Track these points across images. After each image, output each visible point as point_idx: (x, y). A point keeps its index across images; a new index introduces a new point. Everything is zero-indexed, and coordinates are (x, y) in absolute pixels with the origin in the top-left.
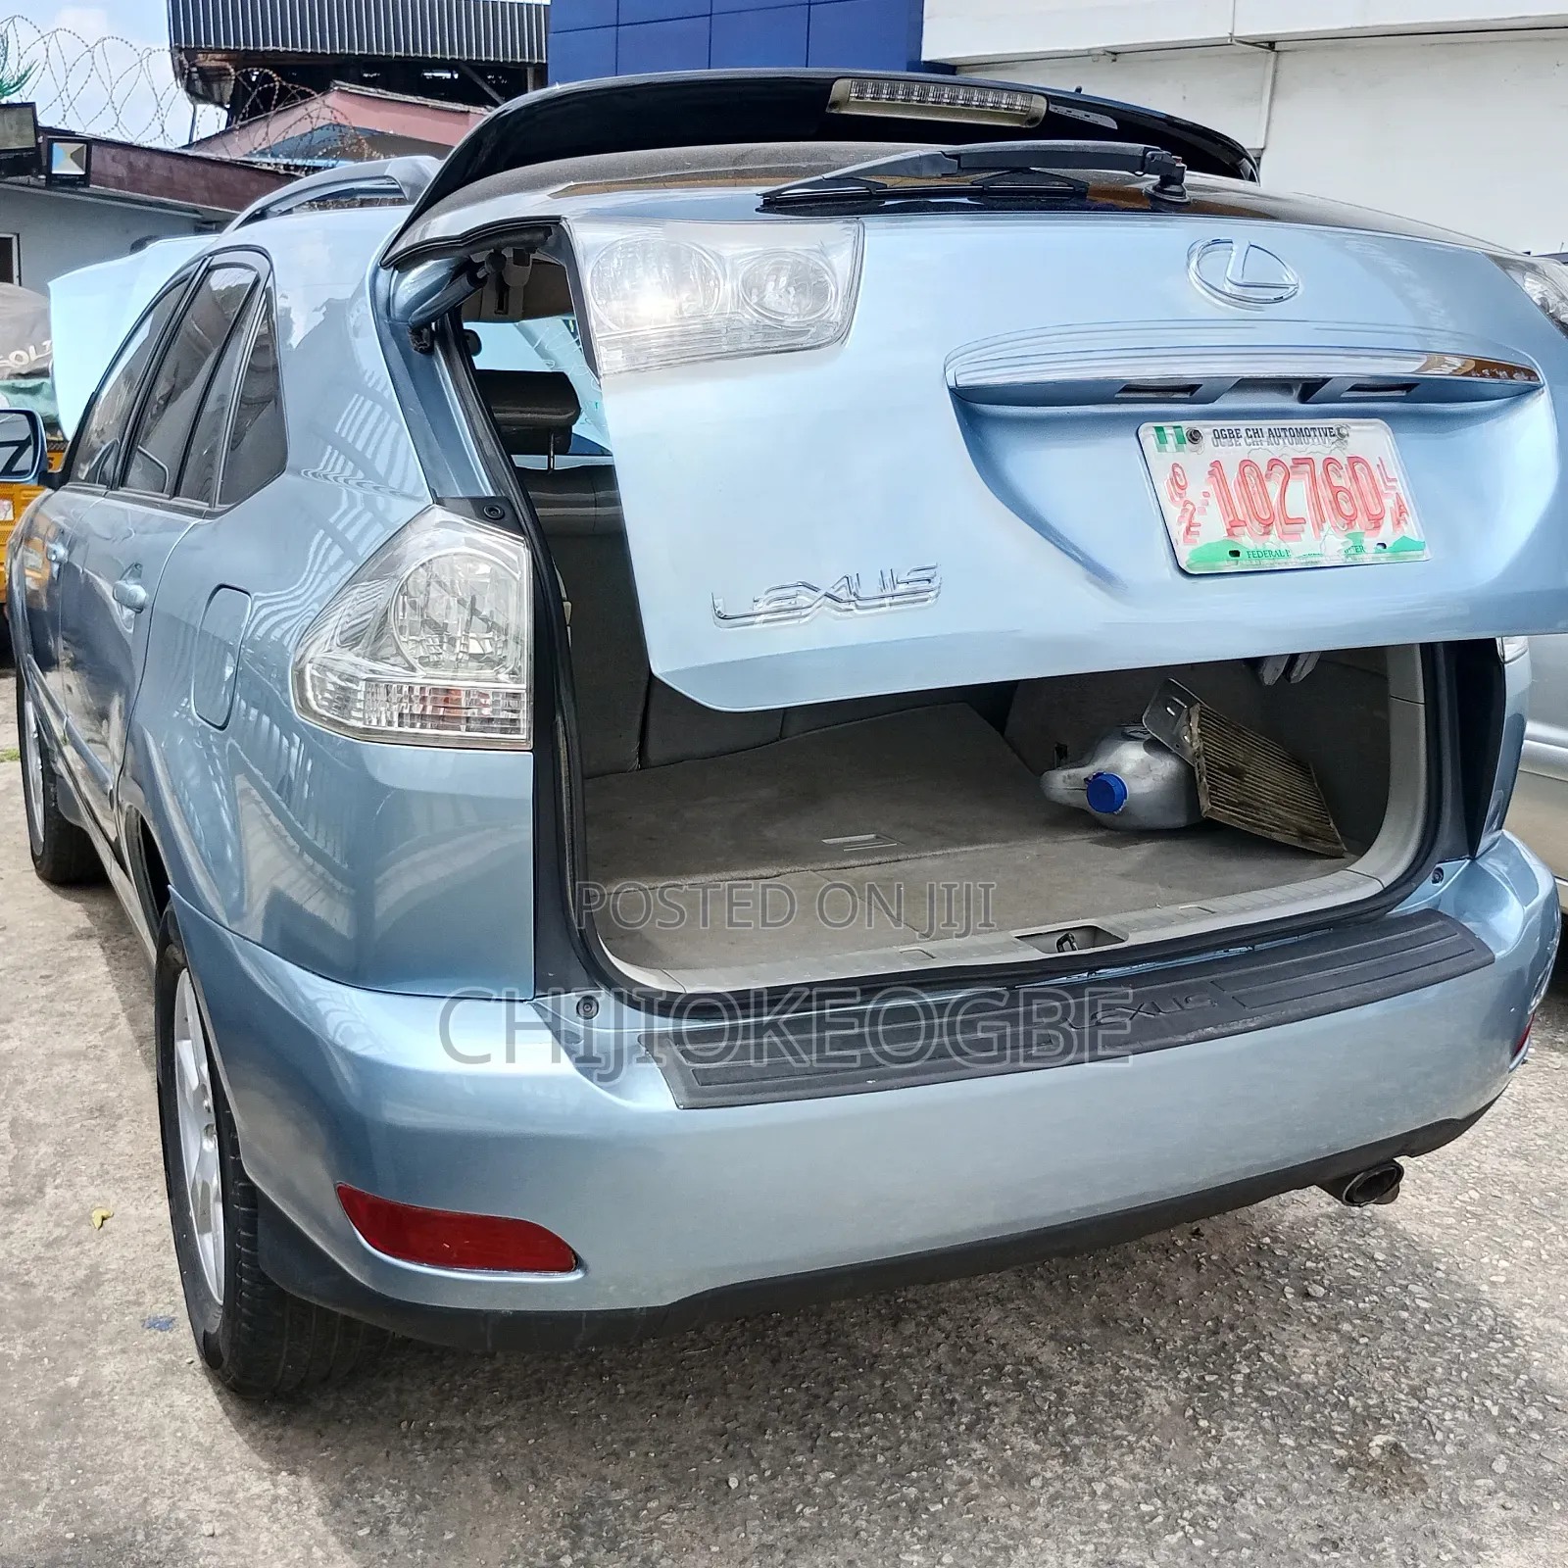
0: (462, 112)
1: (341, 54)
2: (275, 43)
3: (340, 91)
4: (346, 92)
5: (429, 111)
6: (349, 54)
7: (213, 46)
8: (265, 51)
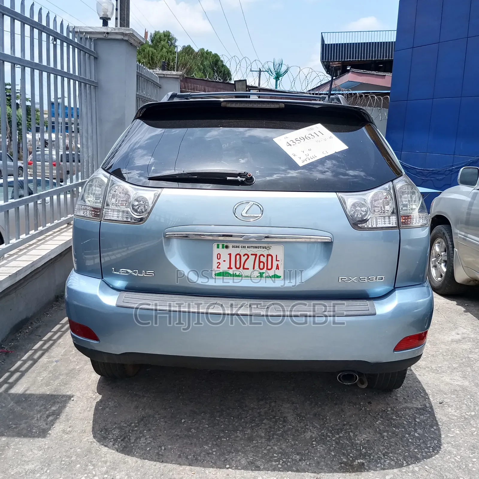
0: (384, 75)
1: (369, 60)
2: (350, 58)
3: (352, 71)
4: (353, 72)
5: (375, 76)
6: (371, 60)
7: (332, 60)
8: (347, 61)
